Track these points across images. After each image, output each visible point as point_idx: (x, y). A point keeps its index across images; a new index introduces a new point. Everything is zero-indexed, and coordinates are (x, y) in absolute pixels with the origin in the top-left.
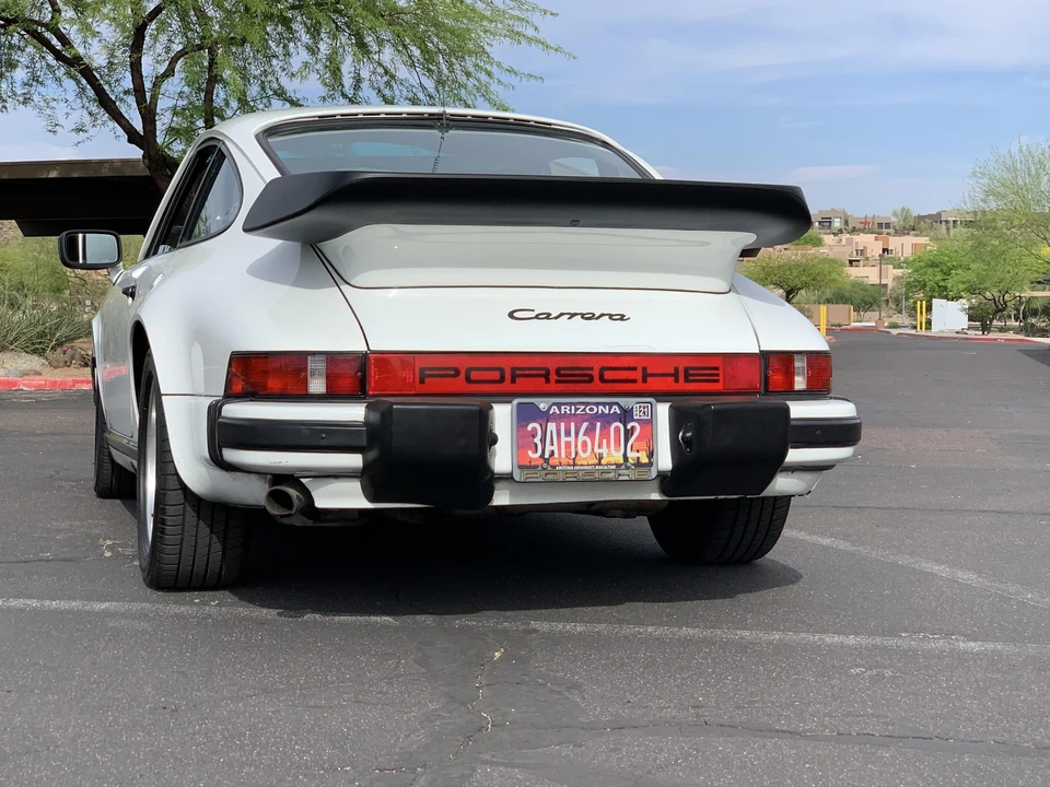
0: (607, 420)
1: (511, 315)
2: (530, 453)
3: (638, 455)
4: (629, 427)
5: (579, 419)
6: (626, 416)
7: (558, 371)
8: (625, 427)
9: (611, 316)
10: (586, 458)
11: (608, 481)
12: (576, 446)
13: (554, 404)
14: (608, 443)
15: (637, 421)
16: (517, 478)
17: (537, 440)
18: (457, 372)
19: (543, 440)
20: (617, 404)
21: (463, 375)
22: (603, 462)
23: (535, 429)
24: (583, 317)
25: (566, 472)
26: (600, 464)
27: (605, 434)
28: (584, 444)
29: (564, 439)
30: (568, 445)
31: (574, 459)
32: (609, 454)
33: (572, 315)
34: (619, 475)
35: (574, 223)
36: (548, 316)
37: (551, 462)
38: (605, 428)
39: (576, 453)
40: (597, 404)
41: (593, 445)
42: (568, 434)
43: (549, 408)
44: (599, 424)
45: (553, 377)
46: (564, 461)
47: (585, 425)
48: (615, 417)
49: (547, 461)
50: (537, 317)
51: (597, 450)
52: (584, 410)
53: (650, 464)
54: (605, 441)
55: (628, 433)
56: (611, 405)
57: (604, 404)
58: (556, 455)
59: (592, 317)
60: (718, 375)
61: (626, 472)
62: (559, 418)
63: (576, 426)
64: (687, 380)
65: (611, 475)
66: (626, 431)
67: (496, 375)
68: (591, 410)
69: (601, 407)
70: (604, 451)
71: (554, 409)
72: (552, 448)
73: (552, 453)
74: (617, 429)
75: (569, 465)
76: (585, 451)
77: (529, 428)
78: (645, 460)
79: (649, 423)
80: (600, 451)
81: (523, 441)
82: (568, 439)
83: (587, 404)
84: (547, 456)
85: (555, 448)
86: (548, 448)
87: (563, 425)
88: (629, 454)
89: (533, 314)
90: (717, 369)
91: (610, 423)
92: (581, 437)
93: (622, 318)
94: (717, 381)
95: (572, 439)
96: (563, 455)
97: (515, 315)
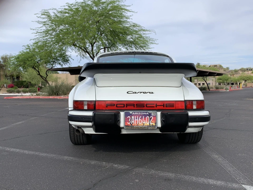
0: (145, 116)
1: (127, 93)
2: (128, 123)
3: (153, 123)
4: (151, 117)
5: (139, 116)
6: (150, 115)
7: (136, 105)
8: (150, 117)
9: (150, 93)
10: (140, 124)
11: (145, 129)
12: (138, 122)
13: (133, 112)
14: (146, 121)
15: (152, 116)
16: (125, 128)
17: (130, 120)
18: (114, 105)
19: (131, 120)
20: (148, 112)
21: (116, 105)
22: (145, 125)
23: (129, 118)
24: (143, 93)
25: (136, 127)
26: (144, 125)
27: (145, 119)
28: (140, 121)
29: (135, 120)
30: (136, 121)
31: (138, 124)
32: (146, 123)
33: (141, 92)
34: (148, 128)
35: (140, 73)
36: (136, 93)
37: (133, 125)
38: (145, 117)
39: (138, 123)
40: (143, 112)
41: (142, 121)
42: (136, 119)
43: (132, 113)
44: (144, 117)
45: (135, 106)
46: (136, 125)
47: (140, 117)
48: (147, 115)
49: (132, 125)
50: (133, 93)
51: (143, 122)
52: (140, 113)
53: (156, 126)
54: (145, 120)
55: (150, 119)
56: (146, 112)
57: (145, 112)
58: (134, 123)
59: (146, 93)
60: (174, 105)
61: (150, 127)
62: (134, 115)
63: (138, 117)
64: (166, 107)
65: (146, 128)
66: (150, 118)
67: (123, 105)
68: (142, 113)
69: (144, 113)
70: (145, 123)
71: (134, 113)
72: (133, 122)
73: (133, 123)
74: (148, 118)
75: (137, 126)
76: (140, 123)
77: (128, 117)
78: (154, 125)
79: (155, 117)
80: (144, 123)
81: (126, 120)
82: (136, 120)
83: (141, 112)
84: (132, 124)
85: (134, 122)
86: (132, 122)
87: (135, 117)
88: (151, 123)
89: (132, 92)
90: (174, 104)
91: (146, 116)
92: (140, 120)
93: (152, 93)
94: (174, 107)
95: (137, 120)
96: (135, 123)
97: (129, 93)
